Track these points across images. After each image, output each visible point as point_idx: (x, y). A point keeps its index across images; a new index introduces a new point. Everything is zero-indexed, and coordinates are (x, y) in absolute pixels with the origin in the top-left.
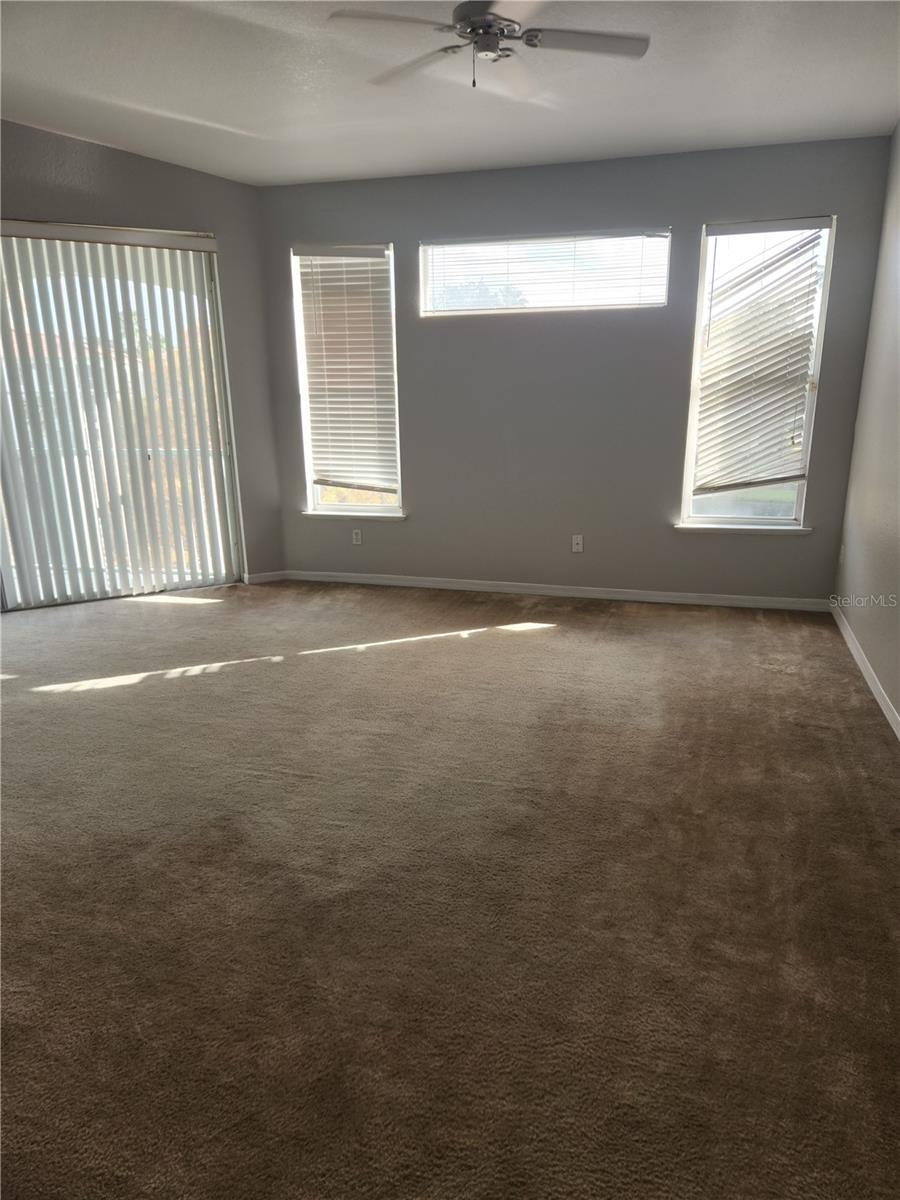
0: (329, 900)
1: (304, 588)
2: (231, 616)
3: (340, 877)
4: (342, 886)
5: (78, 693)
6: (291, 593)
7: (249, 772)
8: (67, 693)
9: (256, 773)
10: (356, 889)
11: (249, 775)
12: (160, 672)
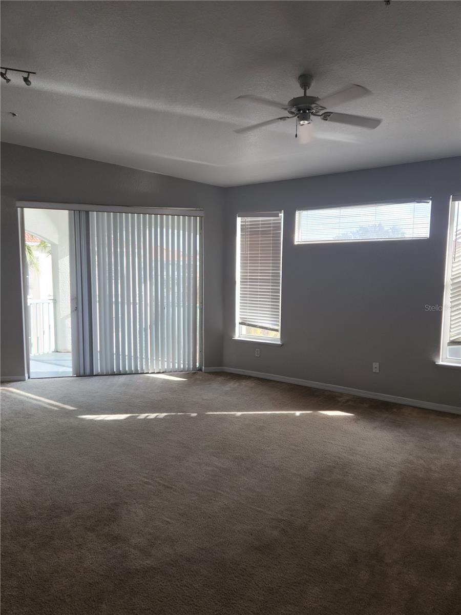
0: (137, 570)
1: (229, 377)
2: (186, 389)
3: (151, 556)
4: (149, 562)
5: (96, 421)
6: (220, 379)
7: (143, 479)
8: (91, 420)
9: (146, 480)
10: (155, 567)
11: (142, 481)
12: (137, 415)
